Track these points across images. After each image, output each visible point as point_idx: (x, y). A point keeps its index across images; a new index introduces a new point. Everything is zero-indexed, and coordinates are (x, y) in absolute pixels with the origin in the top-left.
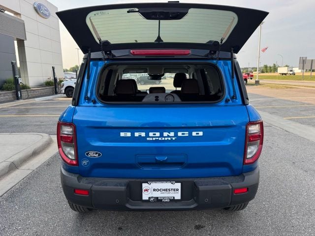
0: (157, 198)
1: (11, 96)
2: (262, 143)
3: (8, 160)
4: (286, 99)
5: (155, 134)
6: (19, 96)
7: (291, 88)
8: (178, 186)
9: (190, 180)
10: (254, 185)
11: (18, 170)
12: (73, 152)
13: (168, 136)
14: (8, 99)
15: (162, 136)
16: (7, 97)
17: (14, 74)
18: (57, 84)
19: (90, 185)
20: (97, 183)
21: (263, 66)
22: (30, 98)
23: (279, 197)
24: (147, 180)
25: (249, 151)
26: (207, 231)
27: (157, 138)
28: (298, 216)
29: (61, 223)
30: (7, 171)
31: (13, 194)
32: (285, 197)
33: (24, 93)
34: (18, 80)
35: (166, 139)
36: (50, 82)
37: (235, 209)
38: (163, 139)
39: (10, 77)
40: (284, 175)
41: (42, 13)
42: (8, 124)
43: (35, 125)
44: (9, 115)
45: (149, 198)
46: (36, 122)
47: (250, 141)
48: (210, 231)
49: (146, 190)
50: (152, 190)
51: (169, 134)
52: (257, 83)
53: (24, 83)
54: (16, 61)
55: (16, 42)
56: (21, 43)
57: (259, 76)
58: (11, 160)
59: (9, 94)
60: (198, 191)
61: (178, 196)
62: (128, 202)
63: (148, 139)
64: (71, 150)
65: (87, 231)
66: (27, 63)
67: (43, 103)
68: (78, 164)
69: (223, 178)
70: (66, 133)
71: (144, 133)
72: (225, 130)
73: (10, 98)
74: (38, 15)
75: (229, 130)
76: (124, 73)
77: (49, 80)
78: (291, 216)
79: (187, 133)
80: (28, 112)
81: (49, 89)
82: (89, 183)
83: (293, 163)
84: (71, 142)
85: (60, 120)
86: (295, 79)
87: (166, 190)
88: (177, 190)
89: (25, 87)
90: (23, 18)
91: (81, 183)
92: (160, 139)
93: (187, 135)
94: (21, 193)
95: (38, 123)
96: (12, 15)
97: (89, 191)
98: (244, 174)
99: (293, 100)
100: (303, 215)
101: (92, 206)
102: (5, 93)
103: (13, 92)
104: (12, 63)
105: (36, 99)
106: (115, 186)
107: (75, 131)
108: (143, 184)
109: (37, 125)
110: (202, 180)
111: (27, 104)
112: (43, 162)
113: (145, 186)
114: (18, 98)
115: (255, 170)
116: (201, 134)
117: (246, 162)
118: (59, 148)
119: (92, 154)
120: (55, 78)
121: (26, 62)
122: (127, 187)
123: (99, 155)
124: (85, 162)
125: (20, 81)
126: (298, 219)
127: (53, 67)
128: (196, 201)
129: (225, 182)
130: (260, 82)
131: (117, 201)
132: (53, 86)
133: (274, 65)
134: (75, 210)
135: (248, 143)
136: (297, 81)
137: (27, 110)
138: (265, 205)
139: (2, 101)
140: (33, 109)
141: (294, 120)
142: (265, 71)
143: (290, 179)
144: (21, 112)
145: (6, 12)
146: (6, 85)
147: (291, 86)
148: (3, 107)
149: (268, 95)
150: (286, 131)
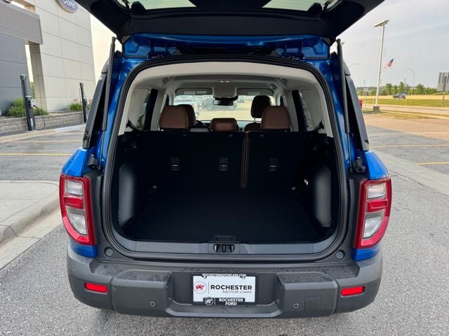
0: (217, 299)
1: (20, 125)
2: (388, 214)
3: (3, 223)
4: (418, 134)
6: (32, 124)
7: (425, 118)
8: (251, 281)
9: (271, 271)
10: (374, 282)
11: (18, 238)
14: (17, 130)
16: (14, 126)
17: (25, 93)
18: (87, 108)
19: (110, 277)
20: (120, 274)
21: (384, 85)
22: (48, 128)
23: (409, 290)
24: (201, 271)
28: (441, 322)
29: (73, 326)
30: (0, 239)
31: (5, 277)
32: (419, 291)
33: (39, 121)
34: (30, 102)
36: (77, 105)
39: (18, 97)
40: (417, 254)
42: (11, 166)
43: (50, 169)
44: (15, 152)
45: (204, 299)
46: (52, 164)
47: (370, 210)
49: (200, 287)
50: (209, 287)
52: (376, 109)
53: (39, 107)
54: (27, 74)
55: (27, 47)
56: (35, 48)
57: (379, 100)
58: (8, 223)
59: (18, 123)
60: (283, 290)
61: (250, 297)
62: (169, 305)
64: (81, 219)
66: (44, 77)
67: (64, 136)
69: (324, 269)
70: (73, 192)
73: (18, 128)
74: (59, 7)
76: (176, 95)
77: (76, 103)
78: (429, 323)
80: (42, 149)
81: (77, 115)
83: (431, 234)
84: (81, 207)
85: (64, 171)
86: (431, 106)
87: (231, 287)
88: (250, 287)
89: (40, 113)
90: (37, 11)
91: (96, 274)
94: (17, 274)
95: (54, 166)
96: (22, 7)
97: (107, 287)
98: (359, 264)
102: (12, 121)
103: (23, 120)
104: (22, 77)
105: (55, 129)
106: (148, 280)
107: (85, 190)
108: (194, 277)
109: (54, 169)
110: (291, 272)
111: (43, 137)
113: (197, 280)
114: (30, 129)
115: (377, 257)
117: (362, 244)
120: (83, 100)
121: (42, 76)
122: (168, 282)
125: (33, 104)
126: (440, 328)
127: (81, 84)
128: (280, 307)
129: (327, 276)
130: (380, 108)
131: (152, 304)
132: (81, 110)
133: (402, 83)
135: (366, 213)
136: (434, 108)
137: (41, 147)
138: (387, 303)
139: (7, 131)
140: (50, 144)
141: (431, 167)
142: (388, 92)
143: (427, 261)
144: (33, 148)
145: (13, 3)
146: (12, 110)
147: (426, 116)
148: (9, 141)
149: (393, 129)
150: (419, 184)
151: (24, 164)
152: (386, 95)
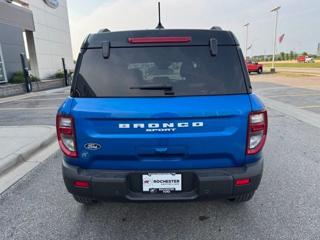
0: (158, 189)
1: (22, 89)
2: (265, 133)
3: (16, 153)
4: (302, 87)
5: (154, 126)
6: (30, 88)
7: (307, 76)
8: (179, 177)
9: (192, 171)
11: (26, 163)
12: (72, 144)
13: (168, 127)
14: (19, 92)
15: (161, 127)
16: (17, 90)
17: (24, 66)
18: (67, 76)
19: (90, 177)
20: (97, 175)
21: (279, 53)
22: (41, 90)
23: (286, 188)
24: (147, 171)
25: (252, 141)
26: (211, 222)
27: (157, 130)
28: (305, 206)
29: (66, 214)
30: (15, 163)
31: (19, 187)
32: (293, 188)
33: (34, 86)
34: (28, 72)
35: (166, 130)
36: (60, 74)
37: (240, 200)
38: (163, 130)
39: (20, 69)
41: (51, 3)
42: (17, 117)
43: (44, 118)
44: (19, 108)
45: (150, 189)
46: (46, 114)
47: (253, 131)
48: (214, 222)
49: (147, 182)
50: (152, 182)
51: (168, 125)
52: (273, 71)
53: (34, 75)
54: (25, 52)
55: (24, 34)
56: (30, 34)
57: (274, 64)
58: (19, 152)
59: (19, 87)
61: (178, 187)
62: (128, 193)
63: (147, 130)
64: (71, 142)
65: (91, 222)
66: (37, 55)
67: (53, 95)
68: (77, 156)
69: (225, 169)
70: (65, 125)
71: (143, 125)
72: (226, 120)
74: (45, 4)
75: (232, 119)
77: (59, 72)
78: (298, 207)
79: (187, 123)
80: (38, 105)
81: (59, 81)
82: (89, 175)
83: (304, 153)
84: (71, 134)
85: (59, 111)
86: (313, 67)
87: (166, 181)
88: (178, 181)
89: (35, 80)
90: (31, 8)
91: (81, 175)
92: (159, 130)
93: (187, 126)
94: (28, 185)
95: (47, 116)
96: (20, 5)
97: (89, 183)
98: (247, 165)
99: (310, 88)
100: (311, 206)
101: (93, 198)
102: (16, 86)
103: (24, 85)
104: (21, 55)
105: (46, 91)
106: (114, 178)
107: (73, 123)
108: (143, 175)
109: (47, 118)
110: (203, 171)
111: (38, 97)
112: (50, 155)
113: (145, 177)
114: (28, 91)
115: (259, 161)
116: (201, 124)
117: (249, 153)
118: (59, 140)
119: (91, 146)
120: (65, 70)
121: (35, 54)
122: (127, 179)
123: (98, 147)
124: (84, 154)
125: (30, 73)
126: (305, 210)
127: (63, 59)
128: (197, 193)
129: (226, 173)
130: (276, 70)
131: (117, 193)
132: (63, 78)
133: (292, 52)
134: (79, 202)
135: (250, 133)
136: (314, 69)
137: (37, 103)
138: (271, 196)
139: (13, 93)
140: (43, 101)
141: (308, 109)
142: (282, 58)
143: (300, 170)
144: (31, 104)
145: (13, 3)
146: (16, 78)
147: (308, 74)
148: (14, 100)
149: (283, 84)
150: (299, 121)
151: (26, 115)
152: (281, 60)
